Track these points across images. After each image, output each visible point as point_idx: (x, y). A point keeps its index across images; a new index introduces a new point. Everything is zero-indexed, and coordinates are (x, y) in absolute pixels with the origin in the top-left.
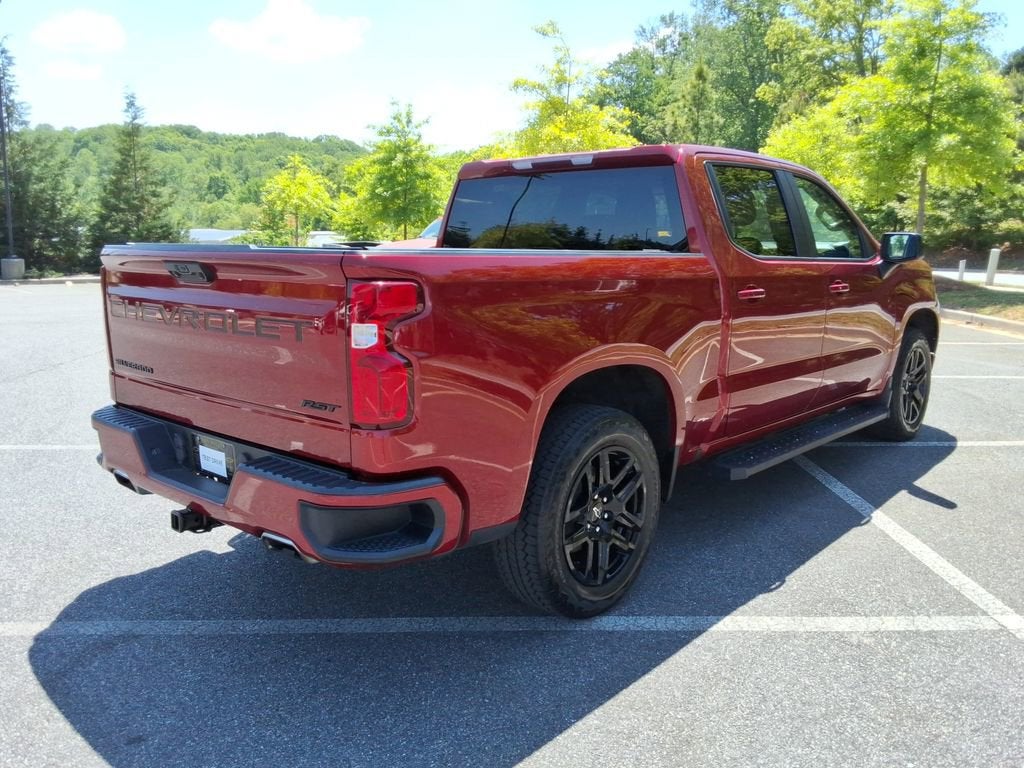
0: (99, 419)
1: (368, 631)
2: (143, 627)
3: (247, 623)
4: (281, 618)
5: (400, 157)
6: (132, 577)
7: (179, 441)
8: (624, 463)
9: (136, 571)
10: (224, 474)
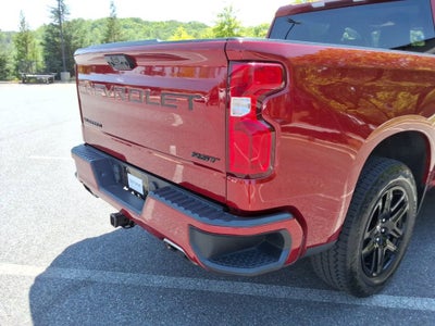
0: (75, 151)
1: (226, 291)
2: (97, 276)
3: (155, 277)
4: (174, 275)
5: (226, 27)
6: (95, 238)
7: (116, 169)
8: (401, 196)
9: (98, 235)
10: (142, 193)
